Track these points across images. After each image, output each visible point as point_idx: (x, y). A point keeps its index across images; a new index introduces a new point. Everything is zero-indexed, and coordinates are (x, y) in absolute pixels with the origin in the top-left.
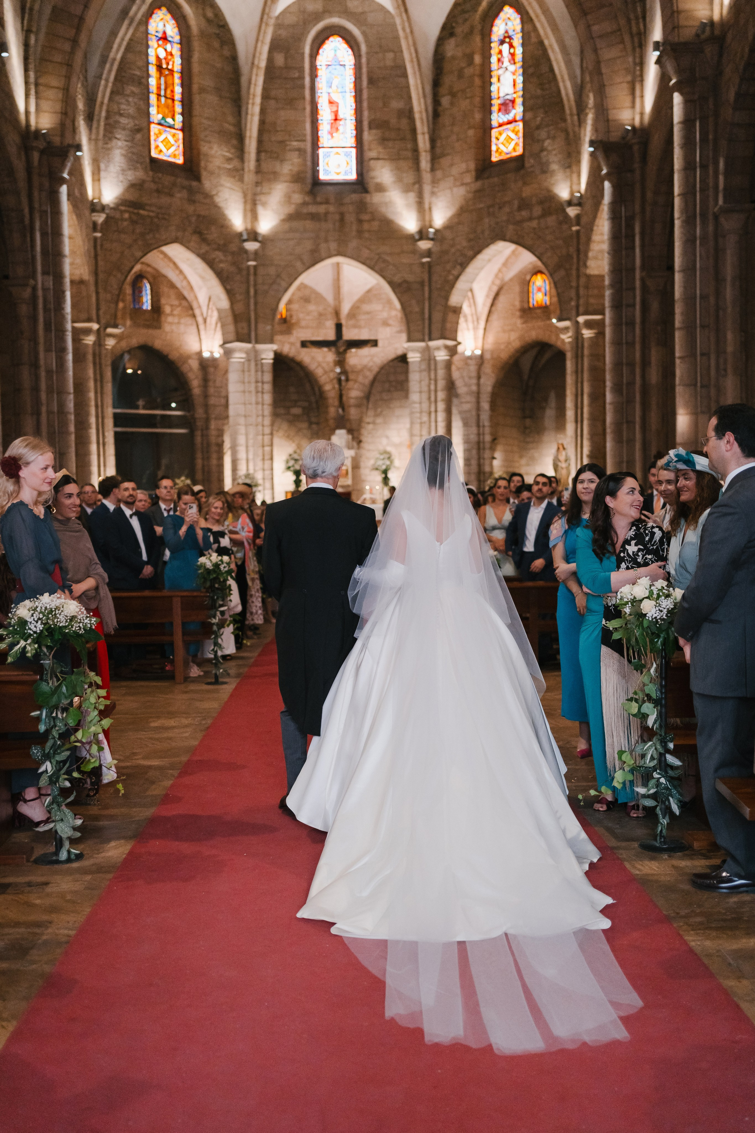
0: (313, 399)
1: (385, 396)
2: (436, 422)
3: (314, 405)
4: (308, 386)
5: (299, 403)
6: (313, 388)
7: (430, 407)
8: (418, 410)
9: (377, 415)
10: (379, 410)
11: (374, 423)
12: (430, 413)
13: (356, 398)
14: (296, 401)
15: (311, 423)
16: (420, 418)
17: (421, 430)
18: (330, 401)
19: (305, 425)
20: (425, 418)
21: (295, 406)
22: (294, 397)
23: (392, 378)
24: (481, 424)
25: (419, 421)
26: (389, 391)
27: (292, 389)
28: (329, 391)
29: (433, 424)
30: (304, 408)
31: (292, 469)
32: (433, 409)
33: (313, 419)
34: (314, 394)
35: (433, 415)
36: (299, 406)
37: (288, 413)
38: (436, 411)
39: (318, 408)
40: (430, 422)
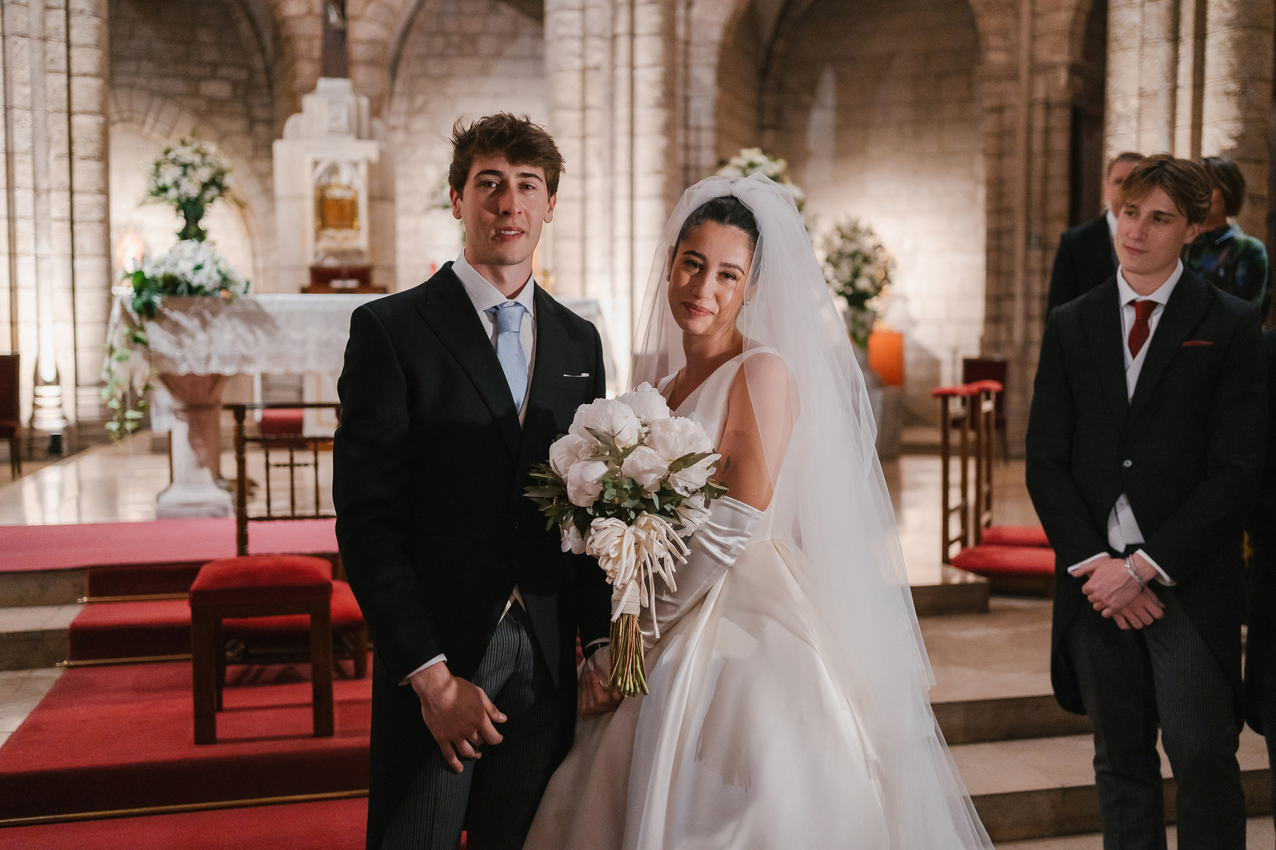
0: (258, 62)
1: (434, 67)
2: (632, 67)
3: (261, 78)
4: (244, 28)
5: (222, 72)
6: (258, 35)
7: (614, 19)
8: (576, 30)
9: (413, 112)
10: (419, 100)
11: (407, 129)
12: (614, 37)
13: (372, 42)
14: (215, 66)
15: (252, 122)
16: (582, 56)
17: (584, 93)
18: (302, 46)
19: (238, 125)
20: (597, 56)
21: (214, 77)
22: (212, 55)
23: (451, 25)
24: (692, 122)
25: (577, 63)
26: (443, 56)
27: (204, 36)
28: (298, 17)
29: (623, 73)
30: (235, 84)
31: (173, 193)
32: (622, 27)
33: (260, 113)
34: (262, 50)
35: (623, 45)
36: (224, 78)
37: (196, 94)
38: (632, 35)
39: (270, 85)
40: (613, 67)
